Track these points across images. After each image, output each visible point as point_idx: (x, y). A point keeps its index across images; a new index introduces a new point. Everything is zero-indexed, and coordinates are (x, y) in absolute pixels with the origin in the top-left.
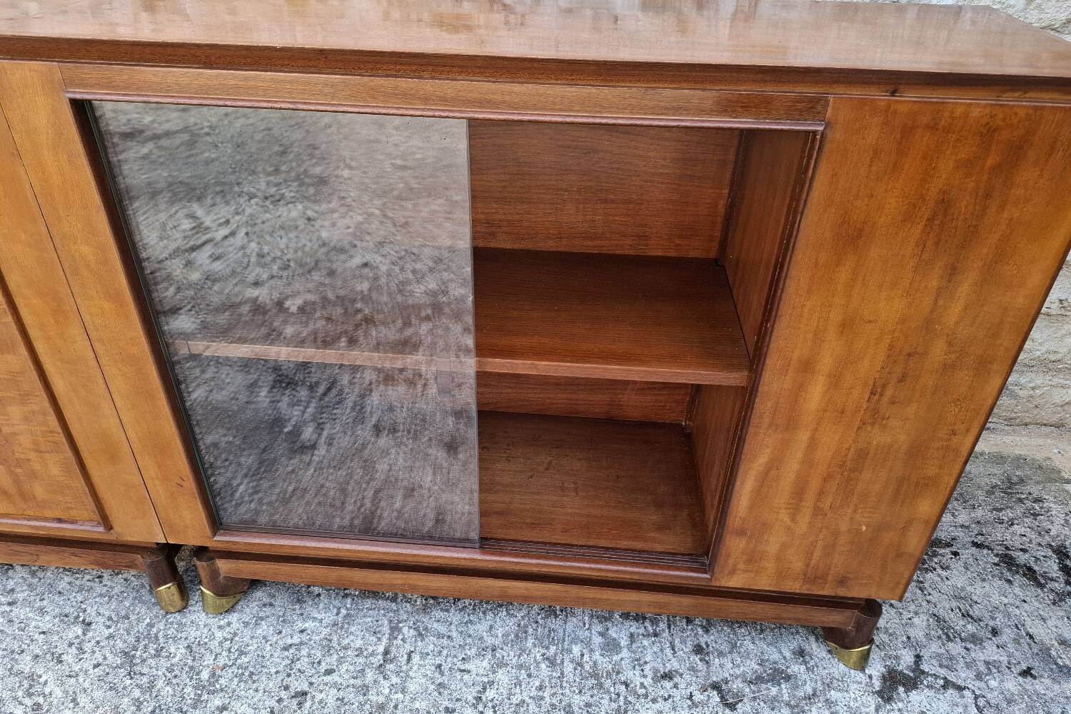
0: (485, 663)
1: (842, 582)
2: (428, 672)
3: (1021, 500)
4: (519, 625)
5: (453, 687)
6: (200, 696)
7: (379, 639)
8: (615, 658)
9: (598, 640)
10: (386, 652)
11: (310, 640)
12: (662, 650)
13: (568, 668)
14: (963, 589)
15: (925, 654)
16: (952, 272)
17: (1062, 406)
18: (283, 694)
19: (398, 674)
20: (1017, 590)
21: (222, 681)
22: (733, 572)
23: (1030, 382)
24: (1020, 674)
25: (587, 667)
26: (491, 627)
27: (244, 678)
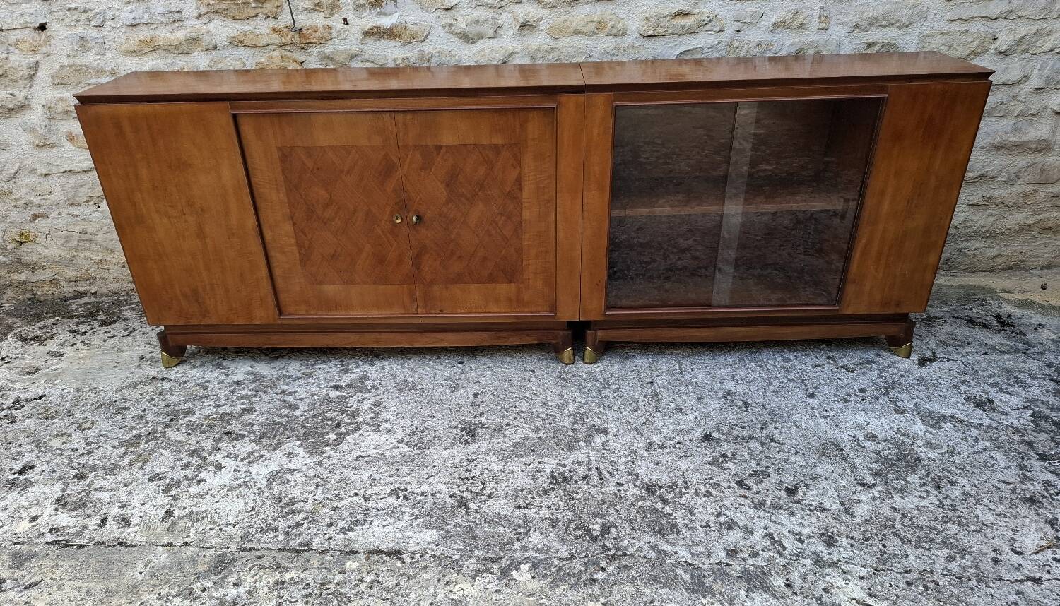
0: (729, 370)
1: (898, 305)
2: (704, 373)
3: (975, 301)
4: (738, 358)
5: (719, 377)
6: (605, 386)
7: (674, 366)
8: (791, 363)
9: (779, 358)
10: (680, 369)
11: (641, 368)
12: (812, 359)
13: (771, 367)
14: (951, 331)
15: (937, 352)
17: (992, 259)
19: (690, 375)
20: (977, 330)
22: (848, 306)
23: (973, 246)
24: (982, 355)
25: (779, 366)
26: (725, 359)
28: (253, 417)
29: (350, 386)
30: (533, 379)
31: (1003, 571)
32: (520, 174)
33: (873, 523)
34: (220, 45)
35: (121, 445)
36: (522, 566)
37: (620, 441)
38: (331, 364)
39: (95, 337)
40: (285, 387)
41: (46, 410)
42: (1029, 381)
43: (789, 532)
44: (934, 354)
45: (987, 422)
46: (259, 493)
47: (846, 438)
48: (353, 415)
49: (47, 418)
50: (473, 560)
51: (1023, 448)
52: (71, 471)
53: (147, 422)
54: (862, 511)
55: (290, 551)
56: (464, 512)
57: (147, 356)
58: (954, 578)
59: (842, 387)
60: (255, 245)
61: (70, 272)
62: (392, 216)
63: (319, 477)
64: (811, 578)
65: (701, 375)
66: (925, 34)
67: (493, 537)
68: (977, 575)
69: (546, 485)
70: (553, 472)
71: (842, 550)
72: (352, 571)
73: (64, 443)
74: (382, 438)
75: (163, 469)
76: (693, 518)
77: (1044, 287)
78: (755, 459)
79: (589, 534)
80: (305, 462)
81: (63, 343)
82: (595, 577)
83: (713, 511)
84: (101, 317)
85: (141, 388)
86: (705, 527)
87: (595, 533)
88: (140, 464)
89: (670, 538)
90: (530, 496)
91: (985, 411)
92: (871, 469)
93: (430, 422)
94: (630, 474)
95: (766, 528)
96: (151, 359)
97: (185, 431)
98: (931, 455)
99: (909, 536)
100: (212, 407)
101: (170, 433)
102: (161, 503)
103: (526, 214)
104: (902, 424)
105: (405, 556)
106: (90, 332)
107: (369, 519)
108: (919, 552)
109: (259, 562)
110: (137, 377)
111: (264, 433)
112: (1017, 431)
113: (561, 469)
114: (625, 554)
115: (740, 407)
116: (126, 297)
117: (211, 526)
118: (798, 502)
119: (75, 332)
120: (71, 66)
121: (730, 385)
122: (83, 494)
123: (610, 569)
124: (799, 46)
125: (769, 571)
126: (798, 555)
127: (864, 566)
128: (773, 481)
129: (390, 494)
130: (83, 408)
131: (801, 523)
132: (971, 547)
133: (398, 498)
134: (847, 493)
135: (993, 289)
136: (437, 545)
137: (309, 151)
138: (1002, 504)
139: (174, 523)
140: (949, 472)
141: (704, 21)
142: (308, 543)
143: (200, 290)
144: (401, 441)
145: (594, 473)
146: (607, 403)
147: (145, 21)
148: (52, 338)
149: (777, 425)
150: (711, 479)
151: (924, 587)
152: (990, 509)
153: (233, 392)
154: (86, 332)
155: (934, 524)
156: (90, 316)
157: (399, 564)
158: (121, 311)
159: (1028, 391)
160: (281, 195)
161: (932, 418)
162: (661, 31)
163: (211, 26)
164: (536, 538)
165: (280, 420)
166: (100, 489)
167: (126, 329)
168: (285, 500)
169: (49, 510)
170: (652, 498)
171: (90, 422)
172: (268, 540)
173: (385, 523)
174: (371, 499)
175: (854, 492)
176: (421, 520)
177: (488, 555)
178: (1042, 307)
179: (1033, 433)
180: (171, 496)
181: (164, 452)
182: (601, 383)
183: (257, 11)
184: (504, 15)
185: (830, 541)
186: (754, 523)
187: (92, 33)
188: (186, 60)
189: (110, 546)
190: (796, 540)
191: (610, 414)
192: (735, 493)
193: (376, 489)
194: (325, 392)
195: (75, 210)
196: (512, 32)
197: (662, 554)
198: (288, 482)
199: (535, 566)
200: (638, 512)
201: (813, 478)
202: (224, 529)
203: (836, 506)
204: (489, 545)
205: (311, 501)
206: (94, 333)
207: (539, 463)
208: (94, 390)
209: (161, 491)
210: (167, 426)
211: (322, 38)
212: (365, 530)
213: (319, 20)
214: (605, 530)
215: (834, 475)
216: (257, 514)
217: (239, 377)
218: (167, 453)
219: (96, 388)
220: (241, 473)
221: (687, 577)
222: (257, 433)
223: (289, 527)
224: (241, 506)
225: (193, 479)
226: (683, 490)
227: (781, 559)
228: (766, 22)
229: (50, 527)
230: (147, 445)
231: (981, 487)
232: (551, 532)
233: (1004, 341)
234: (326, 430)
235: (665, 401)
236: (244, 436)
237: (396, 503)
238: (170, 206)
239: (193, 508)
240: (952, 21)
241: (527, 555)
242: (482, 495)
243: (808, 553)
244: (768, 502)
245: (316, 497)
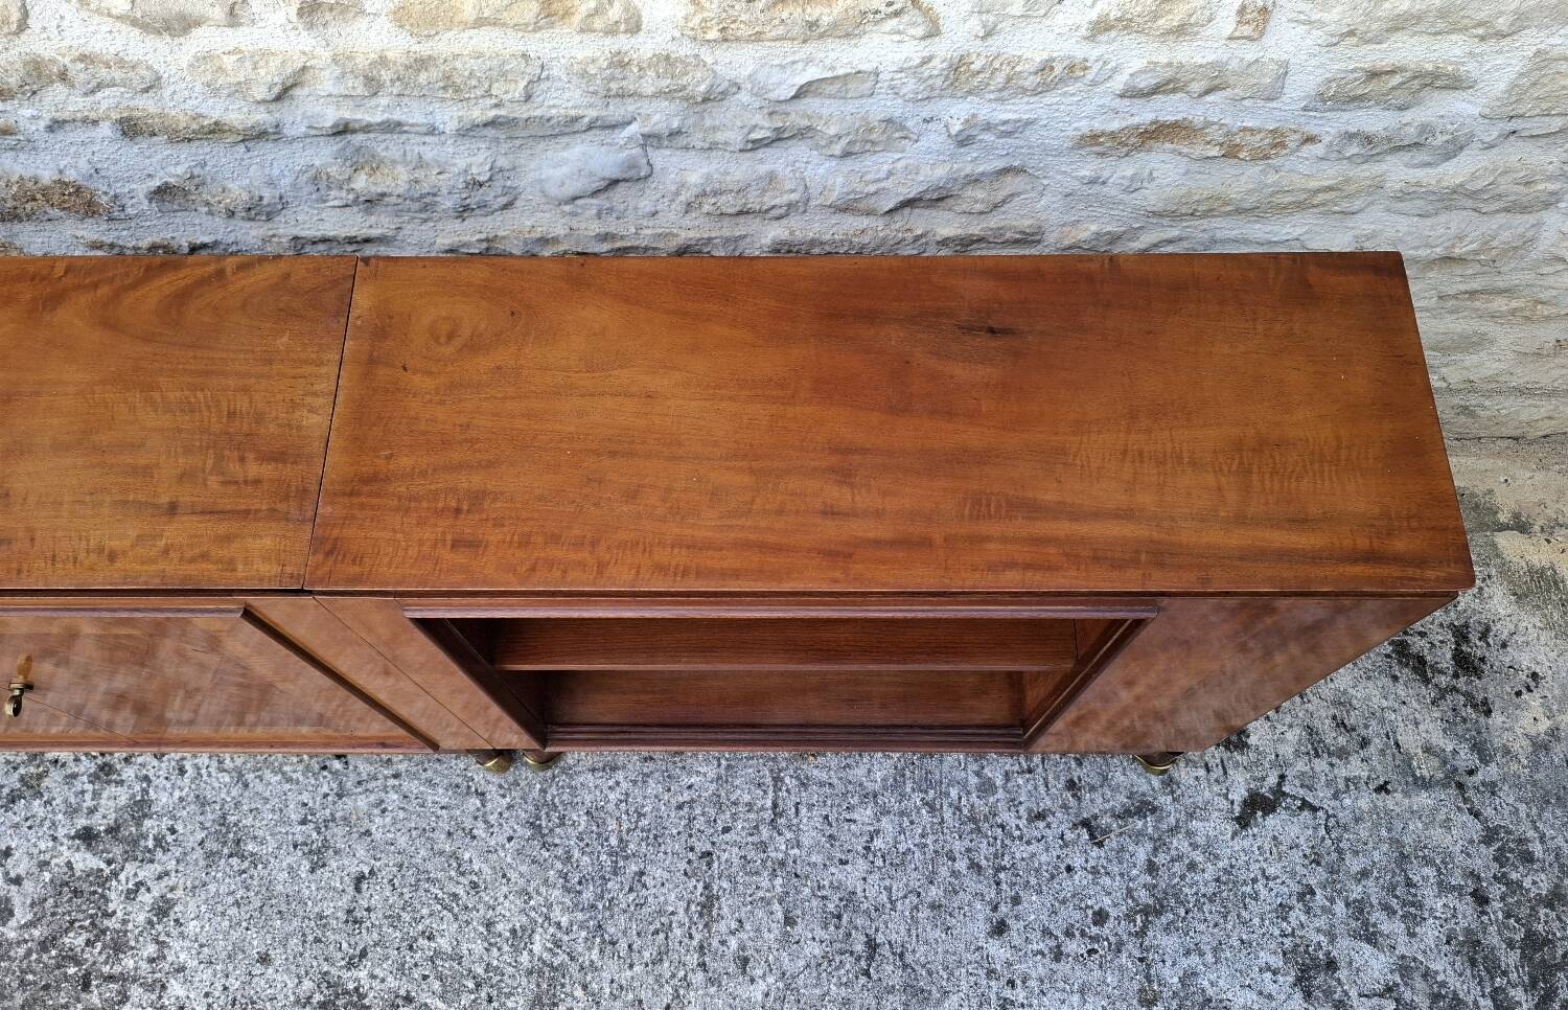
0: (869, 812)
2: (818, 825)
4: (896, 768)
5: (843, 838)
6: (616, 862)
7: (765, 792)
8: (991, 799)
9: (974, 780)
10: (775, 805)
11: (700, 796)
12: (1035, 788)
14: (1345, 692)
15: (1290, 773)
18: (690, 855)
19: (789, 827)
20: (1401, 687)
21: (631, 846)
24: (1375, 790)
26: (869, 771)
27: (650, 841)
59: (1063, 902)
65: (809, 832)
91: (1308, 998)
115: (858, 959)
121: (855, 874)
233: (1438, 736)
235: (722, 927)
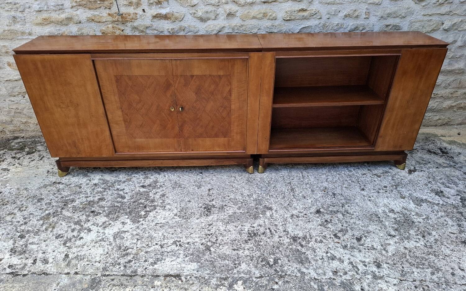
0: (325, 176)
1: (401, 147)
3: (430, 141)
4: (328, 170)
5: (320, 180)
7: (299, 174)
8: (352, 172)
9: (347, 170)
10: (302, 176)
11: (285, 175)
12: (361, 170)
13: (343, 175)
14: (421, 156)
16: (421, 78)
17: (436, 121)
18: (285, 183)
19: (307, 178)
22: (379, 147)
23: (428, 115)
24: (436, 168)
25: (347, 174)
28: (104, 203)
29: (150, 185)
30: (235, 181)
31: (457, 280)
32: (230, 88)
33: (397, 256)
34: (82, 21)
35: (41, 219)
36: (239, 282)
37: (279, 213)
38: (140, 174)
39: (25, 160)
40: (119, 187)
41: (3, 201)
42: (458, 181)
43: (360, 261)
44: (415, 167)
45: (441, 202)
46: (110, 244)
47: (381, 211)
48: (153, 201)
49: (3, 205)
50: (215, 279)
51: (459, 216)
52: (17, 234)
53: (53, 207)
54: (391, 249)
55: (127, 276)
56: (209, 253)
57: (51, 171)
58: (435, 283)
59: (376, 185)
60: (103, 120)
61: (11, 127)
62: (170, 107)
63: (138, 235)
64: (372, 285)
65: (312, 179)
66: (412, 21)
67: (223, 266)
68: (446, 282)
69: (246, 238)
70: (248, 230)
71: (384, 270)
72: (158, 287)
73: (13, 218)
74: (167, 213)
75: (62, 232)
76: (315, 254)
77: (459, 134)
78: (341, 223)
79: (269, 264)
80: (131, 227)
81: (9, 164)
82: (273, 288)
83: (325, 250)
84: (27, 149)
85: (49, 188)
86: (321, 259)
87: (271, 263)
88: (51, 229)
89: (306, 265)
90: (239, 244)
91: (440, 197)
92: (393, 227)
93: (189, 205)
94: (284, 231)
95: (349, 259)
96: (53, 172)
97: (71, 211)
98: (419, 220)
99: (413, 262)
100: (84, 198)
101: (65, 213)
102: (63, 250)
103: (233, 107)
104: (405, 204)
105: (183, 278)
106: (22, 158)
107: (164, 258)
108: (419, 270)
109: (112, 282)
110: (47, 182)
111: (110, 211)
112: (455, 207)
113: (252, 229)
114: (286, 274)
115: (332, 196)
116: (39, 139)
117: (88, 263)
118: (362, 245)
119: (14, 158)
120: (9, 30)
121: (325, 184)
122: (24, 246)
123: (280, 283)
124: (356, 25)
125: (353, 282)
126: (365, 273)
127: (395, 278)
128: (350, 234)
129: (173, 244)
130: (21, 199)
131: (365, 256)
132: (441, 267)
133: (177, 246)
134: (383, 240)
135: (438, 135)
136: (197, 271)
137: (130, 78)
138: (452, 245)
139: (69, 262)
140: (427, 228)
141: (313, 13)
142: (136, 271)
143: (77, 141)
144: (176, 215)
145: (268, 231)
146: (270, 194)
147: (45, 9)
148: (3, 161)
149: (349, 205)
150: (322, 233)
151: (423, 289)
152: (447, 247)
153: (94, 189)
154: (20, 158)
155: (423, 255)
156: (22, 149)
157: (180, 282)
158: (36, 146)
159: (458, 187)
160: (116, 98)
161: (417, 201)
162: (293, 18)
163: (78, 12)
164: (244, 266)
165: (118, 205)
166: (32, 243)
167: (40, 156)
168: (123, 248)
169: (7, 256)
170: (296, 244)
171: (25, 207)
172: (116, 270)
173: (172, 259)
174: (164, 246)
175: (387, 240)
176: (189, 257)
177: (222, 276)
178: (459, 144)
179: (462, 208)
180: (67, 247)
181: (62, 222)
182: (267, 183)
183: (100, 5)
184: (220, 9)
185: (379, 266)
186: (344, 257)
187: (19, 14)
188: (66, 28)
189: (39, 275)
190: (363, 265)
191: (272, 199)
192: (333, 240)
193: (166, 241)
194: (138, 189)
195: (12, 98)
196: (223, 18)
197: (303, 273)
198: (123, 238)
199: (245, 282)
200: (290, 252)
201: (368, 233)
202: (94, 264)
203: (379, 247)
204: (222, 271)
205: (135, 248)
206: (24, 158)
207: (242, 225)
208: (26, 189)
209: (62, 244)
210: (63, 209)
211: (132, 19)
212: (162, 263)
213: (131, 10)
214: (276, 261)
215: (377, 230)
216: (110, 255)
217: (96, 181)
218: (64, 223)
219: (27, 188)
220: (100, 234)
221: (316, 287)
222: (107, 212)
223: (126, 263)
224: (102, 252)
225: (77, 237)
226: (310, 239)
227: (358, 276)
228: (342, 14)
229: (8, 265)
230: (53, 219)
231: (442, 236)
232: (250, 263)
233: (444, 161)
234: (139, 210)
235: (297, 192)
236: (100, 213)
237: (176, 248)
238: (62, 103)
239: (78, 253)
240: (424, 15)
241: (240, 276)
242: (216, 243)
243: (369, 272)
244: (349, 245)
245: (137, 246)
